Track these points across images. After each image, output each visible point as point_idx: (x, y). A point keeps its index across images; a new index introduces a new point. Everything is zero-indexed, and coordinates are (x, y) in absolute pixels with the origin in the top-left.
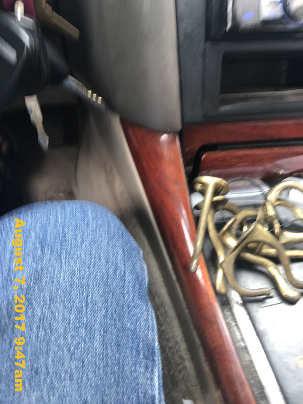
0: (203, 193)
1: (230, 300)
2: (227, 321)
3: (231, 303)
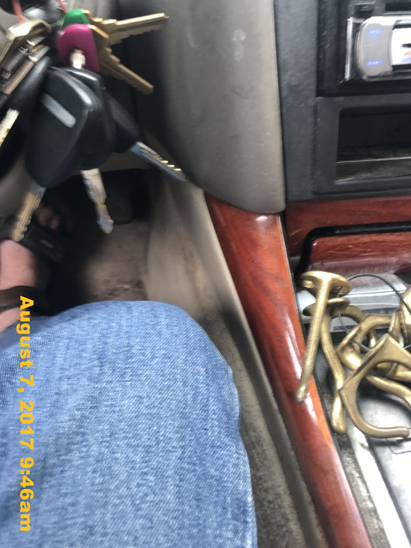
0: (314, 292)
1: (352, 441)
2: (348, 471)
3: (353, 445)
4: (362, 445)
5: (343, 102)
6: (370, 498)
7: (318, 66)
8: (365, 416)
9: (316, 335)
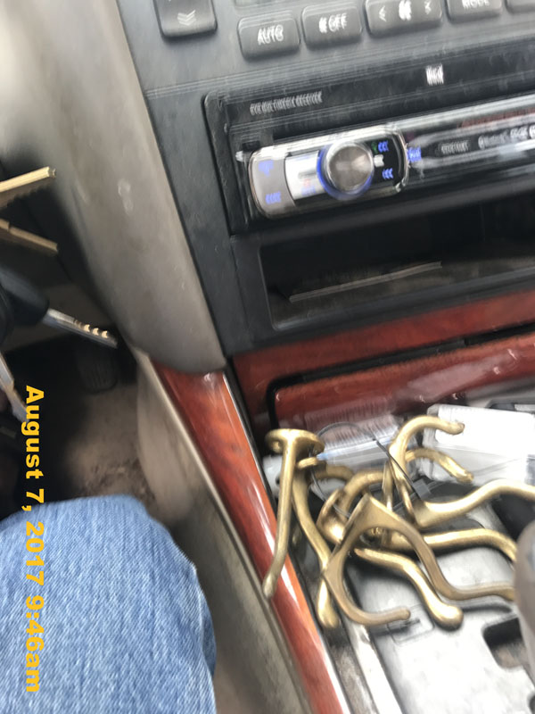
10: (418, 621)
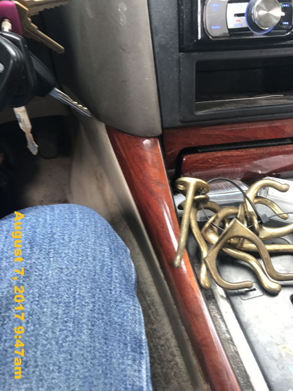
1: (215, 294)
2: (213, 314)
3: (215, 297)
4: (222, 296)
5: (198, 56)
6: (228, 331)
7: (179, 30)
8: (223, 276)
9: (187, 221)
10: (255, 290)
